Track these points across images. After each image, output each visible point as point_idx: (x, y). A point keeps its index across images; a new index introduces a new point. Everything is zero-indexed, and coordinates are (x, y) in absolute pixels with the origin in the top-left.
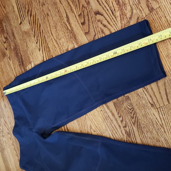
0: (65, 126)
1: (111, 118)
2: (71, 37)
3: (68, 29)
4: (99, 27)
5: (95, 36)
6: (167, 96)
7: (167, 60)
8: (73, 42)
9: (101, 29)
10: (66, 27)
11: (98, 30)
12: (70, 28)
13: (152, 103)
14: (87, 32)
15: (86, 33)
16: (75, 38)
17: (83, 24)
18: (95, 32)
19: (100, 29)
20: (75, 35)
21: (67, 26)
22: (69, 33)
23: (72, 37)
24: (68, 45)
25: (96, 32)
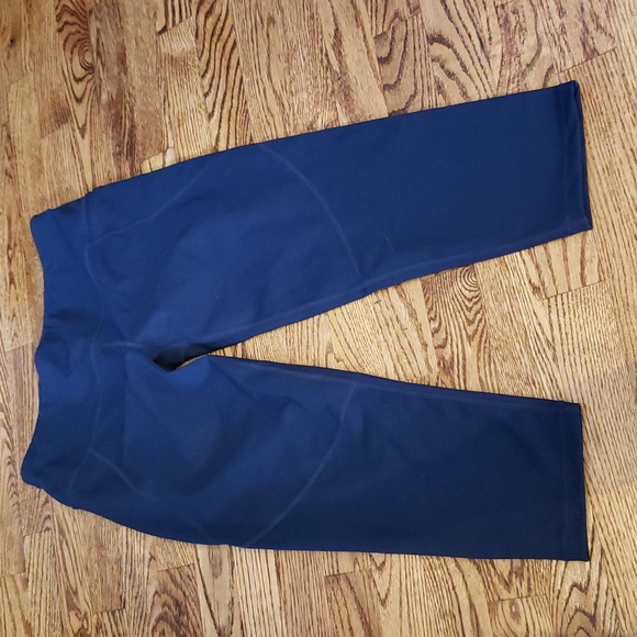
0: (240, 345)
1: (403, 322)
2: (333, 92)
3: (329, 67)
4: (432, 77)
5: (413, 97)
6: (583, 269)
7: (603, 178)
8: (338, 105)
9: (437, 82)
10: (325, 62)
11: (426, 84)
12: (336, 67)
13: (537, 284)
14: (392, 82)
15: (386, 88)
16: (347, 96)
17: (383, 61)
18: (416, 85)
19: (433, 82)
20: (348, 87)
21: (328, 61)
22: (329, 81)
23: (336, 93)
24: (318, 114)
25: (419, 87)
